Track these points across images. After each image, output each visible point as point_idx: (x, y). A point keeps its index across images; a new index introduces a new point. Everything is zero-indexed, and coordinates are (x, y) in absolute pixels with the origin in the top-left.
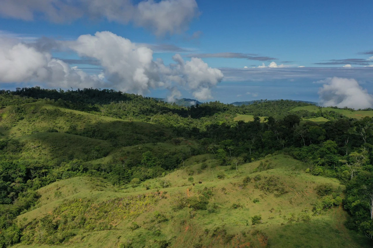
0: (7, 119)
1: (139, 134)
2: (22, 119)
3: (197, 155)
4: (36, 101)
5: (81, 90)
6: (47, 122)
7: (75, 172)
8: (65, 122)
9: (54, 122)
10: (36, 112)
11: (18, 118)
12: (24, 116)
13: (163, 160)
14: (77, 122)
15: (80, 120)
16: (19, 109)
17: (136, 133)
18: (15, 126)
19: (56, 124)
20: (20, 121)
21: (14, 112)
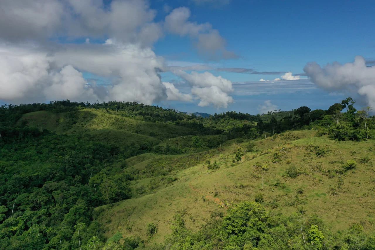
0: (64, 123)
1: (173, 134)
2: (75, 123)
3: (232, 139)
4: (84, 109)
5: (106, 103)
6: (97, 125)
7: (145, 151)
8: (111, 125)
9: (103, 125)
10: (86, 118)
11: (72, 122)
12: (77, 121)
13: (207, 143)
14: (121, 125)
15: (123, 123)
16: (72, 115)
17: (171, 133)
18: (70, 128)
19: (104, 126)
20: (74, 125)
21: (68, 117)
